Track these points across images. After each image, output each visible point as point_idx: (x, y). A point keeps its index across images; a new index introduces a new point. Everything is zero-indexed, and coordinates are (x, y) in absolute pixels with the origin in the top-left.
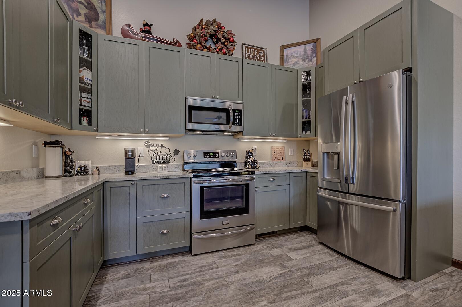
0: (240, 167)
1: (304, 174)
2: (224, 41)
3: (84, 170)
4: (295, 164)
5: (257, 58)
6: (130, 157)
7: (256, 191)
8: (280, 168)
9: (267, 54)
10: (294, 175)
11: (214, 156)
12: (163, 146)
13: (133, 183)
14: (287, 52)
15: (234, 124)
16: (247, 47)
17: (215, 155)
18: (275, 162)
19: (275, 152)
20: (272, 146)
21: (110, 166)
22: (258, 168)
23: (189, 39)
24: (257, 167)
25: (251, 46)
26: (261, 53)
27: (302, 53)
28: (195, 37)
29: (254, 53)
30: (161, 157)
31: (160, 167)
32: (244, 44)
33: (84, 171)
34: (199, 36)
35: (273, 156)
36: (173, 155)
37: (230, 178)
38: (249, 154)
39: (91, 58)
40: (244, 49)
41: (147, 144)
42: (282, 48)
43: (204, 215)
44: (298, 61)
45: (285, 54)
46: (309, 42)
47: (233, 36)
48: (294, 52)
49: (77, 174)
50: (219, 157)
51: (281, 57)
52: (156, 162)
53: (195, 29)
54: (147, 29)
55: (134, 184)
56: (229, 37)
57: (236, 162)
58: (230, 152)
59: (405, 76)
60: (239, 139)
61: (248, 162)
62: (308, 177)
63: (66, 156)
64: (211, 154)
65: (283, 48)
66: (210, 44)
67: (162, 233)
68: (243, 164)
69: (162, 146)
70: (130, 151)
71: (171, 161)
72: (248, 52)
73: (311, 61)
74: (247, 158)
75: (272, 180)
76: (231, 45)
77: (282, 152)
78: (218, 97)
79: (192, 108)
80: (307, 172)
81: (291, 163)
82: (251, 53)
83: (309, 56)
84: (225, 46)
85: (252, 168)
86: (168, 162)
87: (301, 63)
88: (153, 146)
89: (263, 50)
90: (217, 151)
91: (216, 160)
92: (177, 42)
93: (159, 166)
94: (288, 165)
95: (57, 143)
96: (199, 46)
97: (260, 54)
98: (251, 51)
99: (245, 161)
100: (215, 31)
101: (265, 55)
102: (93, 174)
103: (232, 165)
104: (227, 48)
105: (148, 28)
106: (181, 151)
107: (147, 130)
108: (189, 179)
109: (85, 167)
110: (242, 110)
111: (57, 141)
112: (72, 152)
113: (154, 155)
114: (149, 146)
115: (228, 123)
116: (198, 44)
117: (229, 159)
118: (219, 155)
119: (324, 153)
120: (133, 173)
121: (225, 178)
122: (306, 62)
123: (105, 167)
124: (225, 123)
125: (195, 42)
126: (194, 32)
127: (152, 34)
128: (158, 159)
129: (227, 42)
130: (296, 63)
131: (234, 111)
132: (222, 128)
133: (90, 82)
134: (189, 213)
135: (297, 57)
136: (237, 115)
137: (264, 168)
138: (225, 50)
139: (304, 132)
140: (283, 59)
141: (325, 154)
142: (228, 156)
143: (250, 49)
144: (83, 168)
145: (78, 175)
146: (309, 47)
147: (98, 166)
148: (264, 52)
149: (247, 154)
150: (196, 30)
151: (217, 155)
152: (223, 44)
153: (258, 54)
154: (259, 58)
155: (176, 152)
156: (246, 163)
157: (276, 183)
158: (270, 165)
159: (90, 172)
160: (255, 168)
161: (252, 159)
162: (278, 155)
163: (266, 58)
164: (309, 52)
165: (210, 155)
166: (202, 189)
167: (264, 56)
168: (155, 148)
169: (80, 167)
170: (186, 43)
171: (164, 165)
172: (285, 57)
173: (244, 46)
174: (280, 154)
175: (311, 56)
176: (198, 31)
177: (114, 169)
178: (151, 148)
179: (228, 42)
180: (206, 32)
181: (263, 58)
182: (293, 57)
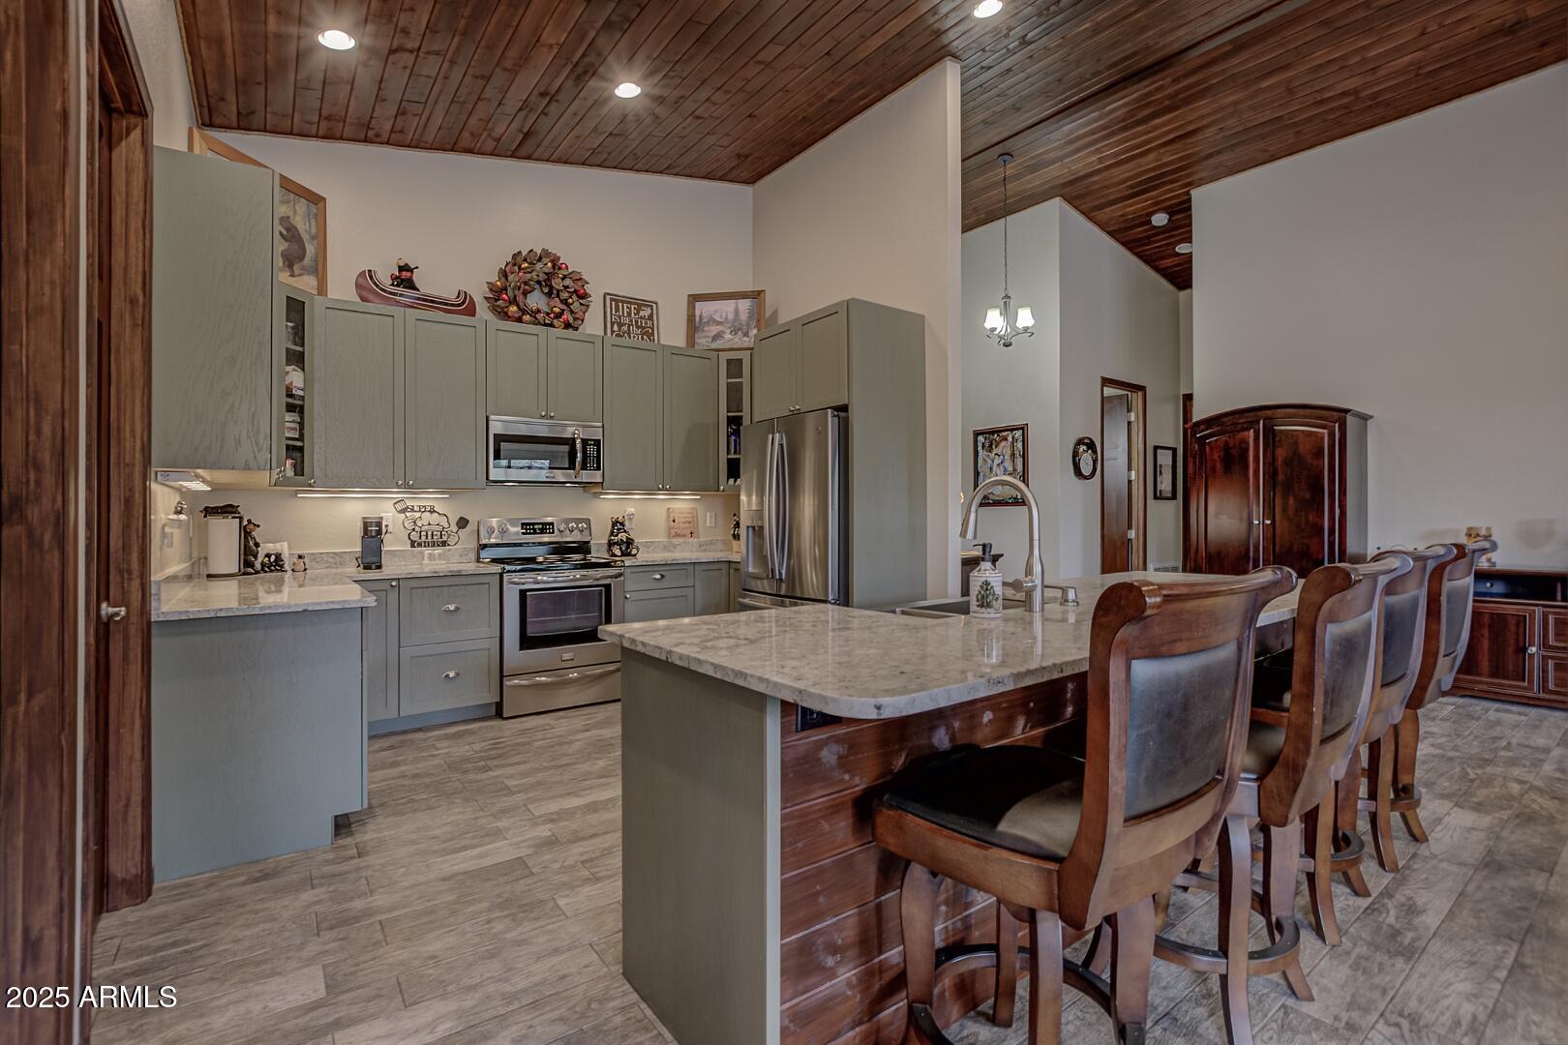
0: (598, 554)
1: (725, 567)
2: (564, 295)
3: (276, 561)
4: (720, 546)
5: (637, 322)
6: (374, 534)
7: (626, 598)
8: (685, 553)
9: (657, 314)
10: (703, 567)
11: (543, 531)
12: (434, 511)
13: (394, 583)
14: (703, 309)
15: (584, 467)
16: (614, 300)
17: (546, 529)
18: (676, 541)
19: (674, 521)
20: (669, 509)
21: (322, 553)
22: (635, 555)
23: (491, 290)
24: (633, 553)
25: (624, 297)
26: (646, 312)
27: (731, 316)
28: (506, 290)
29: (629, 314)
30: (430, 533)
31: (430, 554)
32: (609, 294)
33: (276, 564)
34: (513, 289)
35: (670, 528)
36: (454, 528)
37: (578, 574)
38: (618, 525)
39: (303, 345)
40: (608, 305)
41: (400, 507)
42: (691, 298)
43: (527, 642)
44: (723, 332)
45: (697, 313)
46: (743, 295)
47: (583, 286)
48: (716, 311)
49: (263, 569)
50: (553, 533)
51: (688, 319)
52: (420, 545)
53: (504, 274)
54: (404, 278)
55: (395, 586)
56: (577, 288)
57: (589, 542)
58: (578, 521)
59: (836, 419)
60: (596, 495)
61: (616, 543)
62: (732, 571)
63: (246, 532)
64: (536, 527)
65: (694, 299)
66: (536, 300)
67: (447, 676)
68: (606, 546)
69: (432, 511)
70: (374, 524)
71: (451, 541)
72: (617, 310)
73: (746, 334)
74: (612, 533)
75: (658, 577)
76: (581, 304)
77: (690, 520)
78: (552, 414)
79: (500, 438)
80: (730, 562)
81: (711, 542)
82: (623, 313)
83: (744, 323)
84: (568, 305)
85: (623, 555)
86: (444, 544)
87: (728, 336)
88: (413, 510)
89: (649, 304)
90: (549, 520)
91: (546, 538)
92: (465, 298)
93: (427, 551)
94: (703, 548)
95: (228, 510)
96: (514, 308)
97: (642, 313)
98: (624, 309)
99: (609, 541)
100: (546, 274)
101: (655, 316)
102: (293, 570)
103: (583, 548)
104: (572, 312)
105: (409, 274)
106: (473, 519)
107: (411, 482)
108: (498, 576)
109: (278, 557)
110: (599, 440)
111: (231, 506)
112: (255, 525)
113: (414, 530)
114: (403, 511)
115: (572, 466)
116: (510, 303)
117: (576, 537)
118: (553, 528)
119: (748, 527)
120: (379, 567)
121: (567, 573)
122: (737, 336)
123: (313, 554)
124: (567, 466)
125: (504, 300)
126: (503, 279)
127: (418, 290)
128: (423, 538)
129: (571, 297)
130: (718, 336)
131: (585, 442)
132: (560, 476)
133: (301, 393)
134: (498, 639)
135: (720, 323)
136: (591, 449)
137: (650, 555)
138: (567, 316)
139: (731, 481)
140: (693, 326)
141: (750, 529)
142: (572, 531)
143: (620, 304)
144: (273, 558)
145: (266, 572)
146: (745, 305)
147: (300, 552)
148: (652, 309)
149: (613, 526)
150: (506, 276)
151: (549, 529)
152: (565, 302)
153: (638, 313)
154: (641, 322)
155: (463, 523)
156: (611, 544)
157: (665, 584)
158: (665, 548)
159: (287, 567)
160: (629, 554)
161: (623, 536)
162: (682, 525)
163: (655, 323)
164: (744, 317)
165: (535, 530)
166: (523, 593)
167: (651, 318)
168: (418, 515)
169: (268, 556)
170: (485, 298)
171: (438, 551)
172: (697, 319)
173: (608, 297)
174: (687, 525)
175: (748, 325)
176: (510, 277)
177: (331, 560)
178: (408, 514)
179: (575, 297)
180: (528, 276)
181: (649, 323)
182: (712, 321)
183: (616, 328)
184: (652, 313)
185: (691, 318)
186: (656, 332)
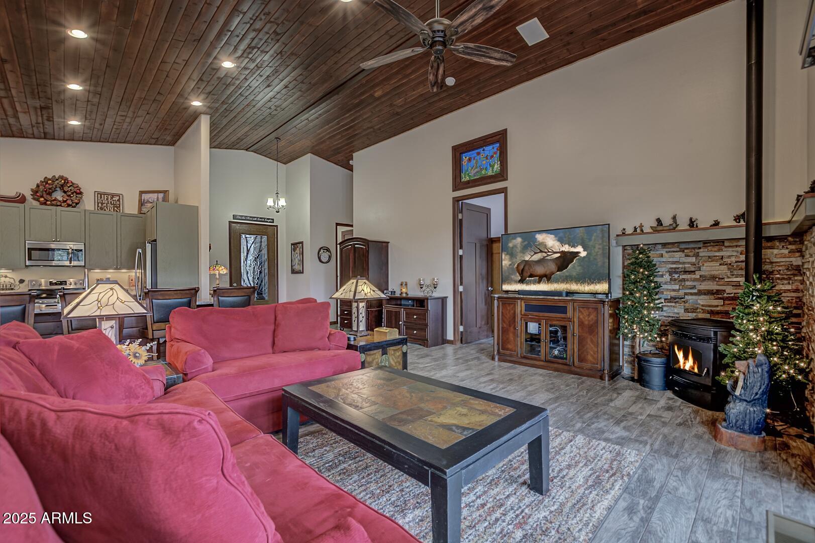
2: (71, 193)
5: (111, 202)
9: (122, 199)
11: (61, 284)
14: (145, 197)
15: (75, 260)
16: (100, 194)
19: (132, 280)
20: (129, 275)
23: (33, 191)
25: (105, 193)
26: (116, 198)
27: (156, 200)
28: (39, 192)
29: (107, 199)
30: (4, 285)
32: (97, 191)
34: (43, 192)
35: (130, 283)
36: (17, 283)
40: (96, 195)
45: (143, 198)
46: (160, 192)
47: (80, 188)
48: (150, 198)
56: (76, 190)
64: (57, 283)
65: (142, 193)
66: (59, 195)
69: (6, 277)
71: (16, 288)
72: (101, 197)
76: (78, 197)
79: (32, 250)
82: (104, 199)
84: (70, 197)
86: (12, 289)
89: (118, 195)
90: (64, 280)
92: (20, 195)
96: (42, 199)
97: (114, 199)
98: (105, 197)
100: (61, 185)
104: (73, 200)
106: (27, 280)
116: (41, 197)
118: (66, 283)
125: (38, 195)
126: (38, 188)
128: (1, 287)
131: (74, 250)
135: (152, 202)
138: (68, 202)
140: (141, 203)
143: (103, 195)
146: (161, 196)
150: (39, 186)
153: (112, 199)
154: (114, 202)
155: (21, 281)
163: (121, 202)
164: (160, 200)
167: (119, 200)
170: (30, 194)
172: (143, 201)
173: (96, 193)
176: (41, 187)
179: (75, 194)
180: (51, 186)
181: (118, 203)
182: (148, 202)
183: (100, 205)
184: (120, 198)
185: (140, 200)
186: (121, 206)
